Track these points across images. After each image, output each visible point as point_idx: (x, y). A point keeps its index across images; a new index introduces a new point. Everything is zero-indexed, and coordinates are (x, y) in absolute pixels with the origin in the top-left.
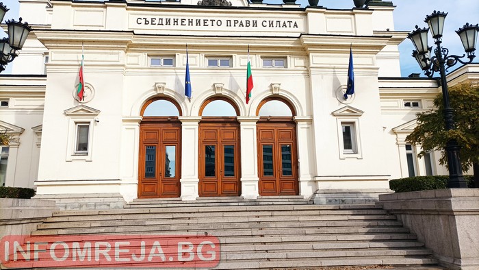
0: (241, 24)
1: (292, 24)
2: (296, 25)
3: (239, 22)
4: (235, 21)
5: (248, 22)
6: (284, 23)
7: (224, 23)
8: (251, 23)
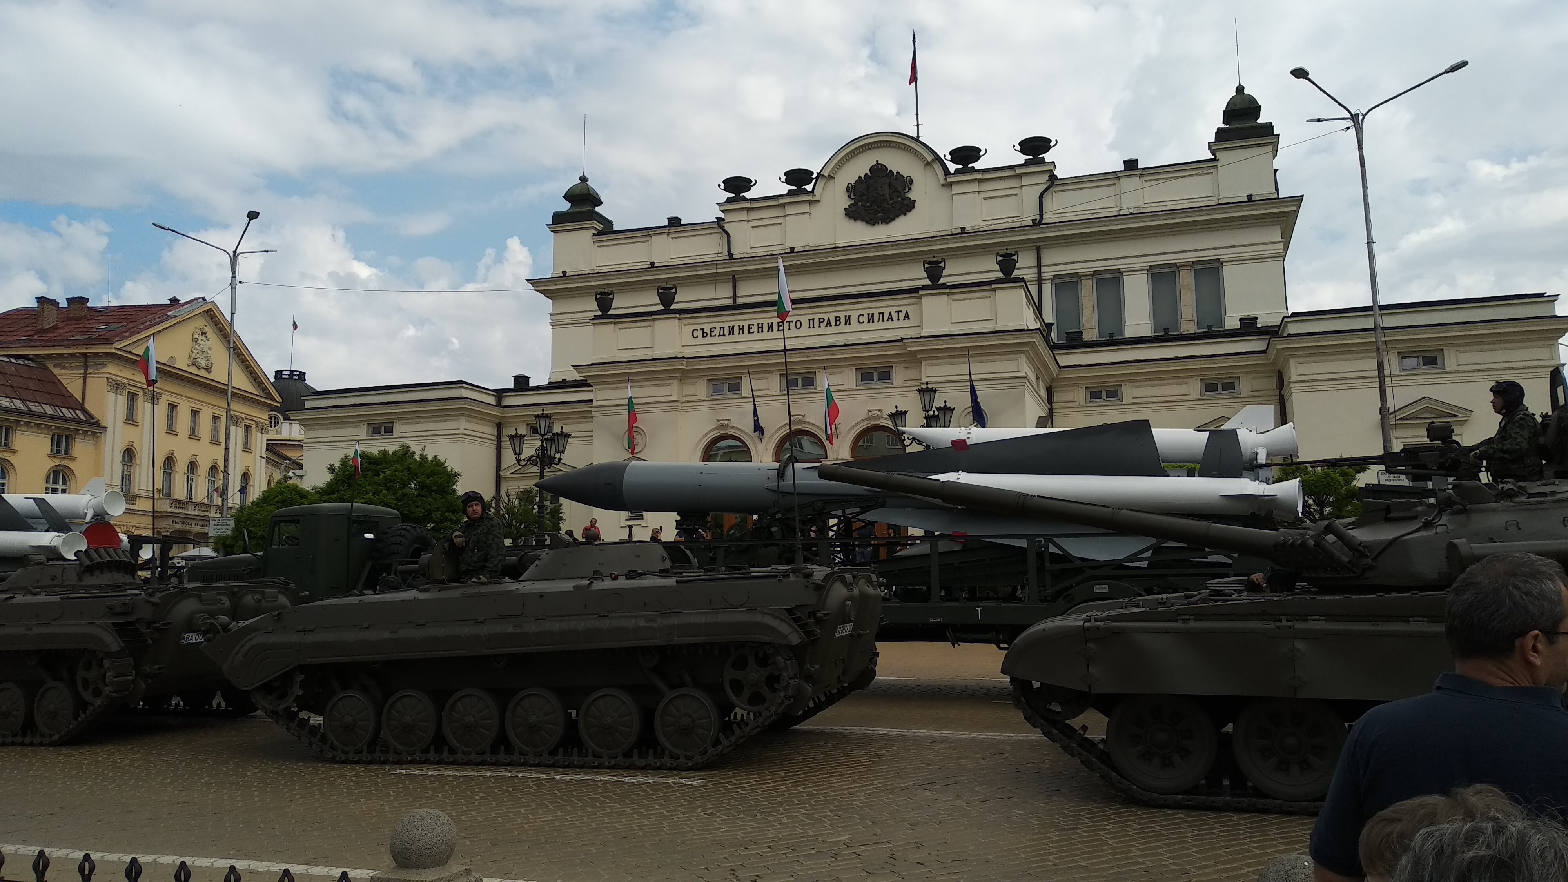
1: (902, 316)
2: (907, 316)
3: (826, 320)
4: (820, 319)
5: (837, 319)
6: (890, 314)
8: (843, 321)
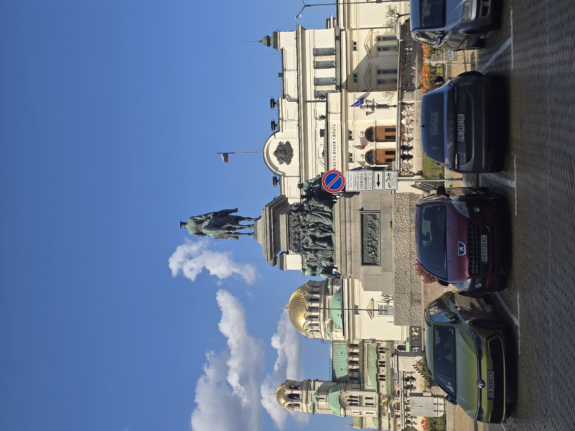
0: (335, 148)
1: (334, 127)
2: (334, 125)
4: (333, 151)
6: (333, 130)
7: (334, 155)
8: (334, 144)
